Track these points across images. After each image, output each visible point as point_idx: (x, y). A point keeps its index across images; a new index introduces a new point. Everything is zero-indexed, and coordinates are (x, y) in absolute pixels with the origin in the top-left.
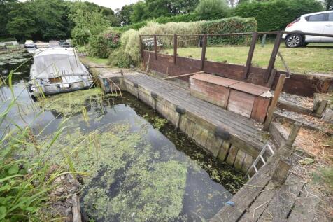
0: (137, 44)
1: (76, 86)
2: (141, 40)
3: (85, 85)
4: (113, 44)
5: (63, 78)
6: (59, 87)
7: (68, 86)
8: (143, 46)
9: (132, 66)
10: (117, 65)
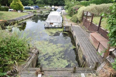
0: (82, 14)
1: (56, 27)
2: (83, 12)
3: (59, 27)
4: (75, 12)
5: (54, 23)
6: (52, 26)
7: (54, 26)
8: (83, 15)
9: (78, 22)
10: (72, 21)
